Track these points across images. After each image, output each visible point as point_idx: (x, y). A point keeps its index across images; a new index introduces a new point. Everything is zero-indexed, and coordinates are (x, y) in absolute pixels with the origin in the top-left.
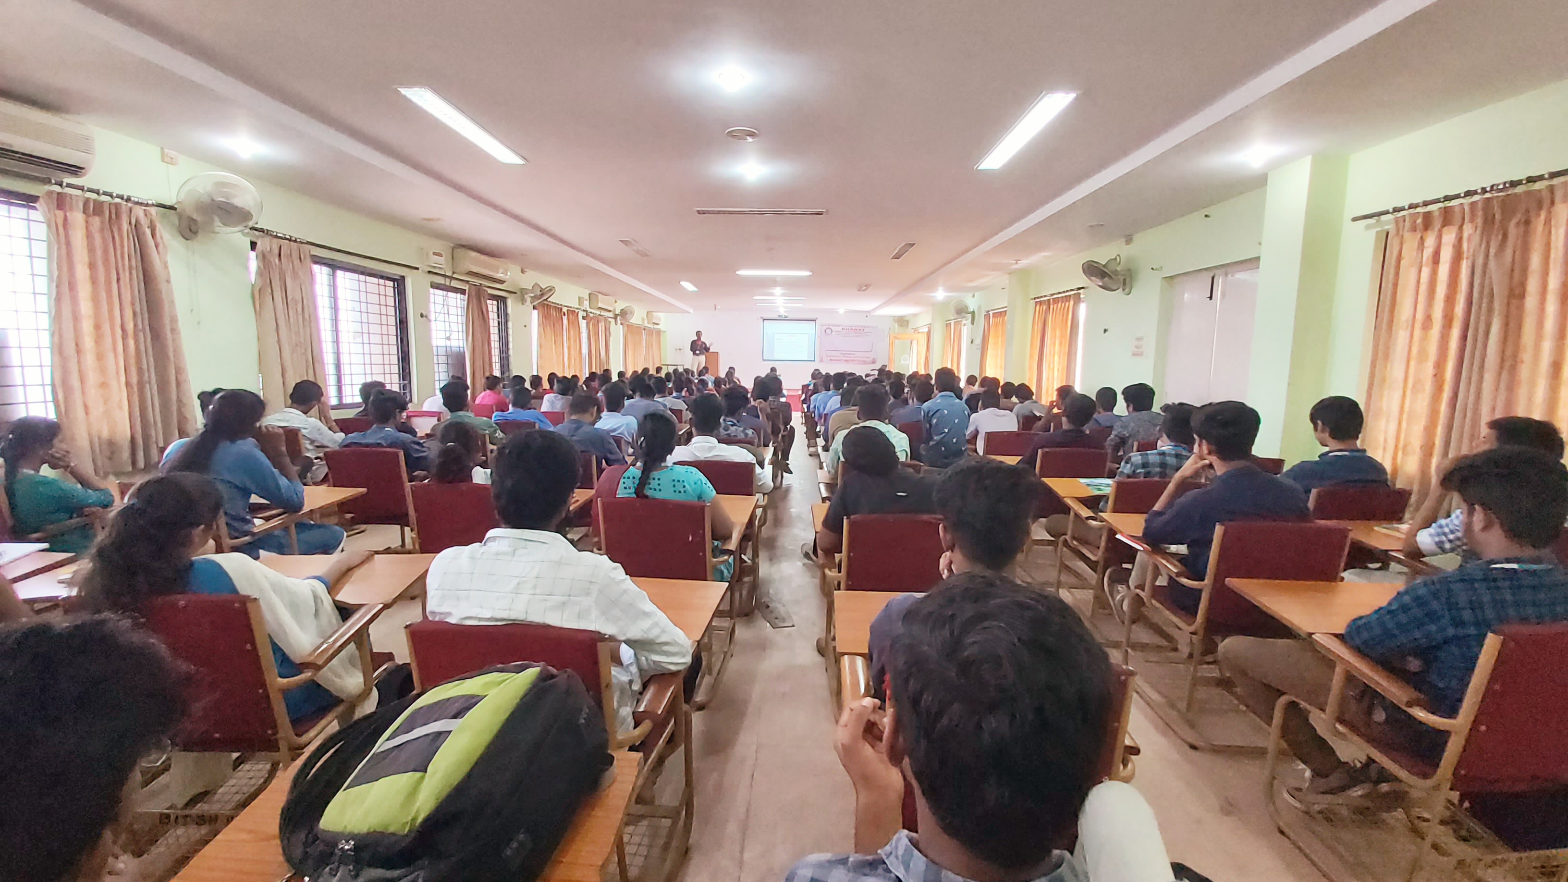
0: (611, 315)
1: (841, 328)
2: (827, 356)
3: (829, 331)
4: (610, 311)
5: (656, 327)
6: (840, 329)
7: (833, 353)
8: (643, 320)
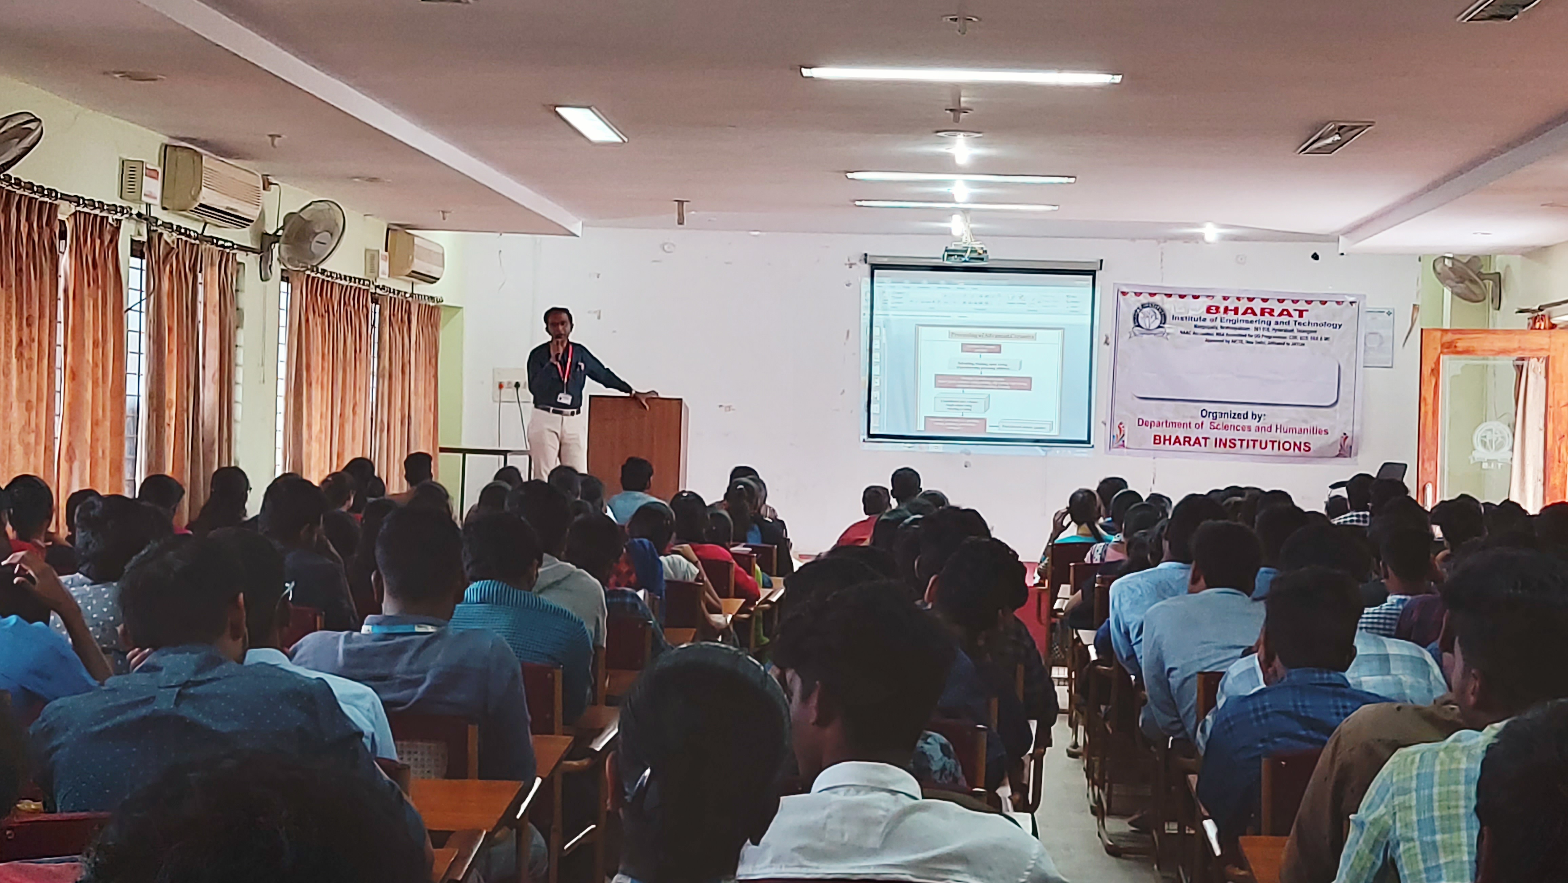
0: (243, 236)
1: (1203, 302)
2: (1143, 423)
3: (1149, 319)
4: (242, 221)
5: (422, 288)
6: (1198, 308)
7: (1168, 411)
8: (371, 258)
